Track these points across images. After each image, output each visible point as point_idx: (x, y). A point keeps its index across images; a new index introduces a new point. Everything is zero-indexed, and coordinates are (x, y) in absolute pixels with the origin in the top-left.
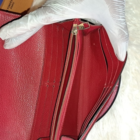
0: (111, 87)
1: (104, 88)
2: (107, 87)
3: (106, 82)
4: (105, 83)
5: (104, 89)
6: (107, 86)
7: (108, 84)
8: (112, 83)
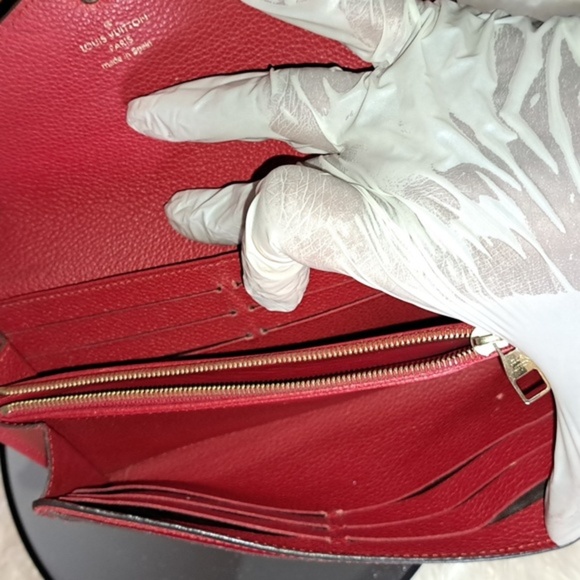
0: (328, 539)
1: (323, 513)
2: (327, 526)
3: (350, 511)
4: (344, 509)
5: (316, 513)
6: (334, 521)
7: (341, 525)
8: (347, 538)
